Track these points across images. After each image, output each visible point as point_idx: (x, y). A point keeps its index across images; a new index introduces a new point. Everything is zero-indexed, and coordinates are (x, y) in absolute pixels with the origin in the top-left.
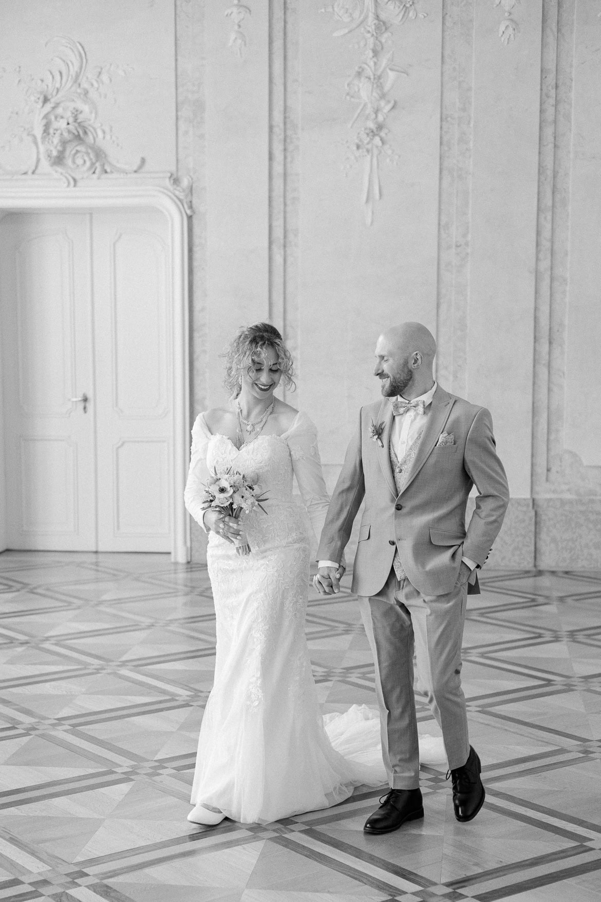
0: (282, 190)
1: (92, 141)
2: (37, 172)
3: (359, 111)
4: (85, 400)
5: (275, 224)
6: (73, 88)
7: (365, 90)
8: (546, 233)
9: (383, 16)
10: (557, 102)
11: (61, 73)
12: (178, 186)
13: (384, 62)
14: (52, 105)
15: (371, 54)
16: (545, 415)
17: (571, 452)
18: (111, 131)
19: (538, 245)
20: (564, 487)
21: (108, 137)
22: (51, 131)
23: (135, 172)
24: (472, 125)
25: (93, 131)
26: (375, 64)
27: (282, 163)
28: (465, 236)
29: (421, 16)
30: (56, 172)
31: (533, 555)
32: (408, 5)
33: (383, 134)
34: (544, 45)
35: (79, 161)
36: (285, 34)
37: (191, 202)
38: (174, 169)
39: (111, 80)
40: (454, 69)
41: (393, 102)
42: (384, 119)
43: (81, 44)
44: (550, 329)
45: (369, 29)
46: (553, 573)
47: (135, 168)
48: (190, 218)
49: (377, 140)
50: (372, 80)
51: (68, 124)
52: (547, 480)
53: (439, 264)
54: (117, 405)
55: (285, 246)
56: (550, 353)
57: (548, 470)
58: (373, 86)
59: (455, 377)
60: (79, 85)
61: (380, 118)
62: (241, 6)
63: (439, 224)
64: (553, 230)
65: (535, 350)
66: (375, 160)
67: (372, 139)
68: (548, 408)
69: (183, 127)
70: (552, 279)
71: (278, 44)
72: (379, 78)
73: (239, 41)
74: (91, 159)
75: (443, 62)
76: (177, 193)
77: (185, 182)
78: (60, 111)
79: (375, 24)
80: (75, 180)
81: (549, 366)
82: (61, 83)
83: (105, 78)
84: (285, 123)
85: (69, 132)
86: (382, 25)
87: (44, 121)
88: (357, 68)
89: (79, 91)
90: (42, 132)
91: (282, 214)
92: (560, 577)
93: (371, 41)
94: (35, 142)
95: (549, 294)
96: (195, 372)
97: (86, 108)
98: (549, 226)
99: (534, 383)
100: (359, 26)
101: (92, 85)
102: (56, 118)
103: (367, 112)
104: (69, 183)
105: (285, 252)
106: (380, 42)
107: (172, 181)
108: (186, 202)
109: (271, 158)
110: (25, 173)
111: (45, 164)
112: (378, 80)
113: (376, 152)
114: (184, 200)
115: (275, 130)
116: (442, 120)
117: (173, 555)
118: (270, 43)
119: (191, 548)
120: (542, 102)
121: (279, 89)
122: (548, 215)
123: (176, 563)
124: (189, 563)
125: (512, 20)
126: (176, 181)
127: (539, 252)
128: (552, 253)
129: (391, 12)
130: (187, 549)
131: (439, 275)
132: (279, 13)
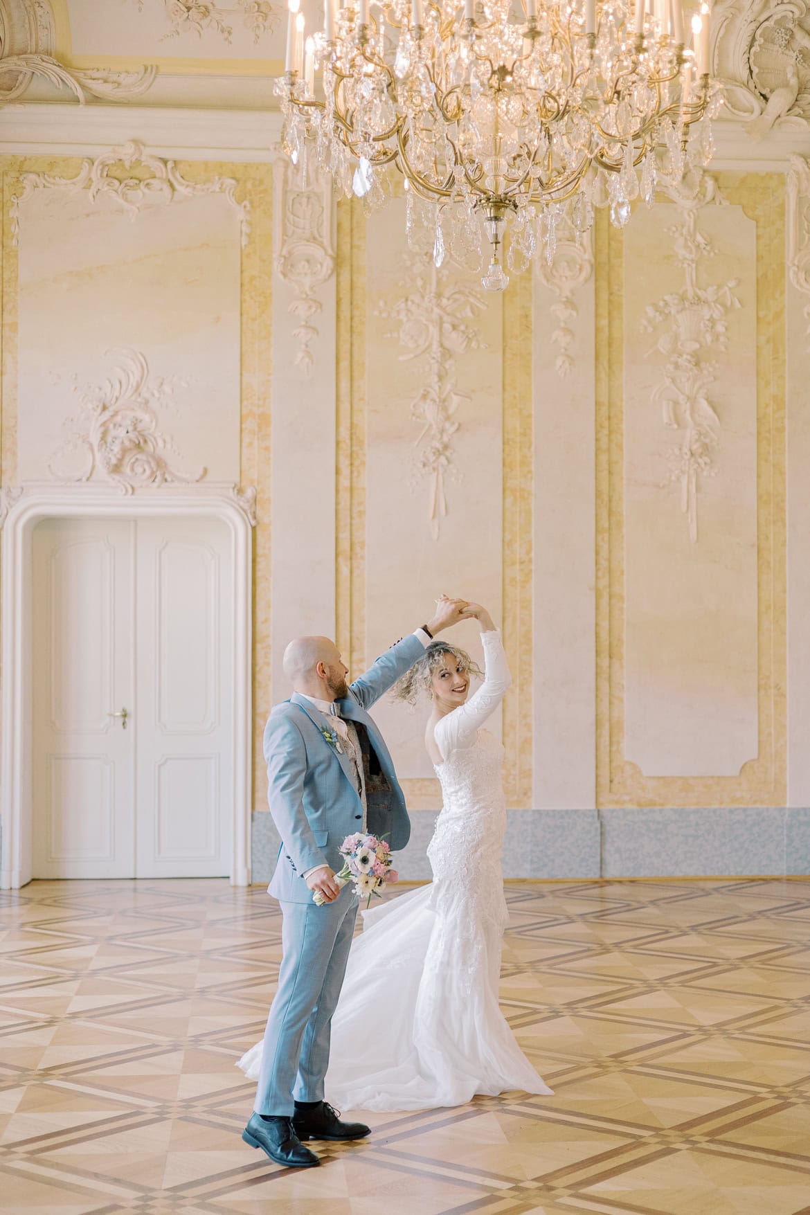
0: (348, 504)
1: (152, 450)
2: (91, 479)
3: (423, 432)
4: (125, 716)
5: (341, 536)
6: (133, 398)
7: (430, 412)
8: (604, 553)
9: (447, 344)
10: (610, 432)
11: (120, 383)
12: (242, 496)
13: (449, 387)
14: (112, 413)
15: (436, 379)
16: (607, 727)
17: (631, 764)
18: (172, 440)
19: (597, 563)
20: (626, 798)
21: (169, 446)
22: (109, 439)
23: (197, 481)
24: (533, 449)
25: (153, 440)
26: (440, 387)
27: (349, 477)
28: (528, 553)
29: (482, 346)
30: (114, 479)
31: (599, 865)
32: (470, 336)
33: (448, 454)
34: (597, 380)
35: (139, 470)
36: (351, 355)
37: (254, 513)
38: (238, 479)
39: (173, 391)
40: (515, 397)
41: (457, 425)
42: (449, 440)
43: (142, 355)
44: (610, 643)
45: (435, 356)
46: (620, 882)
47: (197, 477)
48: (254, 528)
50: (438, 403)
51: (127, 432)
52: (610, 791)
53: (504, 580)
54: (161, 720)
55: (351, 559)
56: (610, 667)
57: (611, 781)
58: (438, 408)
59: (522, 690)
60: (140, 394)
61: (445, 439)
62: (310, 327)
63: (503, 541)
64: (610, 551)
65: (597, 664)
66: (440, 476)
67: (438, 458)
68: (610, 720)
69: (246, 440)
70: (610, 598)
71: (344, 364)
72: (444, 401)
73: (307, 360)
74: (151, 467)
75: (504, 390)
76: (242, 504)
77: (249, 493)
78: (118, 419)
79: (440, 351)
80: (133, 488)
81: (610, 679)
82: (120, 393)
83: (167, 388)
84: (351, 439)
85: (130, 440)
86: (447, 353)
87: (102, 429)
88: (422, 391)
89: (139, 400)
90: (99, 439)
91: (348, 527)
93: (435, 367)
94: (92, 449)
95: (608, 611)
96: (257, 685)
97: (146, 418)
98: (606, 546)
99: (597, 696)
100: (424, 352)
101: (153, 395)
102: (115, 425)
103: (433, 432)
104: (127, 491)
105: (351, 564)
106: (444, 367)
107: (236, 492)
108: (251, 513)
109: (337, 472)
110: (79, 480)
111: (102, 472)
112: (443, 403)
113: (441, 470)
114: (249, 512)
115: (341, 445)
116: (504, 443)
117: (232, 878)
118: (337, 363)
119: (252, 869)
120: (597, 432)
121: (345, 406)
122: (606, 536)
123: (235, 887)
124: (249, 885)
125: (568, 356)
126: (240, 491)
127: (597, 570)
128: (610, 572)
129: (455, 341)
130: (248, 870)
131: (504, 590)
132: (345, 335)
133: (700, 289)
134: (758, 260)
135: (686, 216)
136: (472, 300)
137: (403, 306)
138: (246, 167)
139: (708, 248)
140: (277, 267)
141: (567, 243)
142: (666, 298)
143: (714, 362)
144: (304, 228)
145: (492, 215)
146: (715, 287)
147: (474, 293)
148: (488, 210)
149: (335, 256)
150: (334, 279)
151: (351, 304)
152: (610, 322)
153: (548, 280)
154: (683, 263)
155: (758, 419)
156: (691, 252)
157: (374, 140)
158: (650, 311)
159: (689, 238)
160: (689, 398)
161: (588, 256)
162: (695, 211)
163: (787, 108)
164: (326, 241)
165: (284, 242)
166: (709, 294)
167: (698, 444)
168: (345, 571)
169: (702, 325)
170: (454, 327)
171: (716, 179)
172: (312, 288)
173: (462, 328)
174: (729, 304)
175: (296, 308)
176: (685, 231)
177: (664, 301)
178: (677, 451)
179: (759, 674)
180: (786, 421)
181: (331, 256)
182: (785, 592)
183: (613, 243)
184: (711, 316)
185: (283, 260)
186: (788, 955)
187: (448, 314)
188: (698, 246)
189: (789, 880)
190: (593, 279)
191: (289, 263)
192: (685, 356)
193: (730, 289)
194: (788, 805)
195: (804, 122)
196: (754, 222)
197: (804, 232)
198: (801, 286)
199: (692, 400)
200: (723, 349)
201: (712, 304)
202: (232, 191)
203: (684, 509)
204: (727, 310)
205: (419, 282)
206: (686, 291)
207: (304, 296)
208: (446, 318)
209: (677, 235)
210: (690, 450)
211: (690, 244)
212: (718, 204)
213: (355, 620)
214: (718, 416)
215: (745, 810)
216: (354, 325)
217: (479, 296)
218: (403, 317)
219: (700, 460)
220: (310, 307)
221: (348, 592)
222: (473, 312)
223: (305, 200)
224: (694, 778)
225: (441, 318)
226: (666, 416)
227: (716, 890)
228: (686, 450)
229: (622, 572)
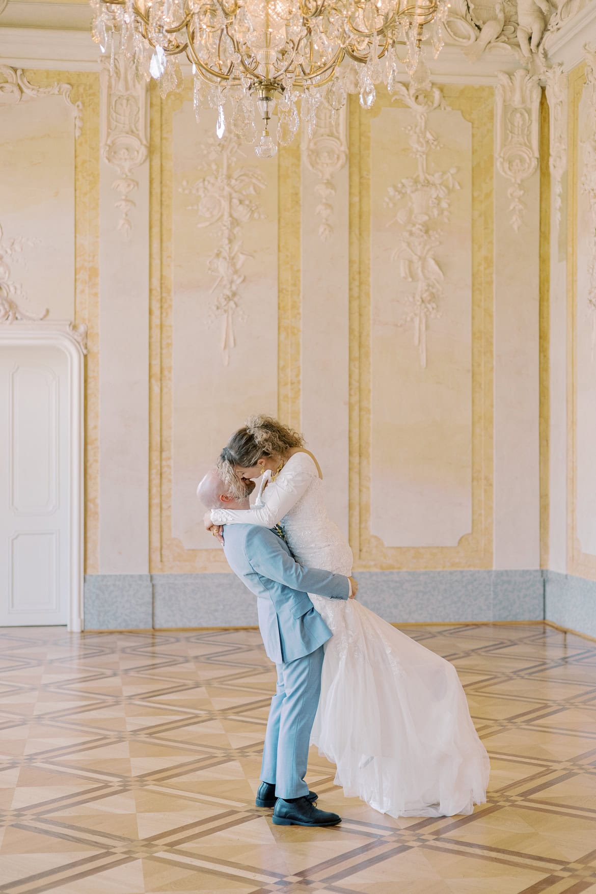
0: (159, 338)
1: (6, 295)
3: (217, 282)
5: (154, 362)
7: (222, 267)
8: (356, 376)
9: (235, 215)
10: (361, 284)
12: (76, 331)
13: (236, 248)
15: (227, 241)
16: (357, 509)
17: (376, 537)
18: (21, 287)
19: (350, 384)
20: (372, 563)
21: (19, 292)
23: (41, 319)
24: (301, 296)
25: (7, 287)
26: (230, 248)
27: (159, 317)
28: (298, 376)
29: (262, 216)
32: (253, 209)
33: (236, 299)
34: (350, 244)
36: (161, 223)
37: (86, 344)
38: (73, 319)
39: (22, 249)
40: (287, 256)
41: (242, 278)
42: (237, 289)
44: (360, 445)
45: (226, 224)
47: (41, 316)
48: (85, 356)
49: (232, 304)
50: (228, 260)
52: (360, 558)
53: (278, 396)
54: (13, 504)
55: (161, 380)
56: (360, 463)
57: (360, 551)
58: (228, 264)
61: (234, 288)
62: (129, 201)
63: (278, 367)
64: (360, 375)
65: (350, 461)
66: (230, 318)
67: (228, 303)
68: (360, 504)
69: (80, 287)
70: (360, 409)
71: (156, 230)
72: (233, 258)
73: (126, 226)
74: (5, 309)
75: (279, 250)
76: (76, 337)
77: (82, 329)
79: (230, 220)
81: (360, 473)
83: (17, 247)
84: (161, 288)
86: (235, 222)
88: (216, 251)
91: (159, 355)
93: (226, 232)
95: (358, 421)
96: (88, 477)
97: (1, 270)
98: (357, 371)
99: (350, 486)
100: (217, 220)
101: (6, 252)
103: (224, 283)
105: (161, 384)
106: (233, 233)
107: (71, 327)
108: (83, 344)
109: (150, 312)
112: (232, 260)
113: (231, 312)
114: (81, 344)
115: (154, 292)
116: (279, 291)
117: (69, 626)
118: (151, 228)
119: (84, 619)
120: (350, 283)
121: (156, 262)
122: (357, 363)
123: (71, 633)
124: (82, 632)
125: (328, 225)
126: (75, 328)
127: (350, 389)
128: (360, 391)
129: (241, 212)
130: (81, 620)
131: (279, 405)
132: (156, 207)
133: (429, 174)
134: (473, 153)
135: (418, 117)
136: (254, 181)
137: (201, 185)
138: (79, 75)
139: (435, 143)
140: (103, 152)
141: (328, 138)
142: (403, 181)
143: (439, 230)
144: (124, 124)
145: (264, 96)
146: (441, 173)
147: (256, 176)
148: (260, 91)
149: (148, 145)
150: (147, 164)
151: (161, 183)
152: (360, 200)
153: (313, 166)
154: (416, 155)
155: (473, 275)
156: (422, 146)
157: (168, 31)
158: (391, 191)
159: (420, 135)
160: (420, 258)
161: (344, 148)
162: (425, 114)
163: (496, 37)
164: (142, 134)
165: (108, 134)
166: (436, 178)
167: (427, 293)
168: (156, 389)
169: (430, 202)
170: (241, 202)
171: (442, 90)
172: (130, 171)
173: (247, 202)
174: (451, 186)
175: (119, 185)
176: (418, 130)
177: (402, 183)
178: (411, 299)
179: (473, 469)
180: (494, 276)
181: (146, 146)
182: (492, 406)
183: (363, 139)
184: (438, 195)
185: (108, 148)
186: (495, 684)
187: (236, 192)
188: (427, 142)
189: (495, 625)
190: (347, 166)
191: (112, 150)
192: (418, 226)
193: (452, 175)
194: (494, 568)
195: (509, 47)
196: (470, 124)
197: (508, 132)
198: (506, 173)
199: (423, 259)
200: (446, 220)
201: (438, 186)
202: (68, 94)
203: (416, 342)
204: (450, 191)
205: (214, 167)
206: (418, 176)
207: (125, 176)
208: (234, 195)
209: (411, 133)
210: (422, 298)
211: (421, 140)
212: (443, 109)
213: (164, 427)
214: (443, 272)
215: (462, 572)
216: (163, 199)
217: (260, 178)
218: (201, 193)
219: (429, 306)
220: (129, 185)
221: (159, 406)
222: (255, 191)
223: (124, 102)
224: (423, 548)
225: (230, 194)
226: (403, 271)
227: (440, 633)
228: (418, 298)
229: (369, 391)
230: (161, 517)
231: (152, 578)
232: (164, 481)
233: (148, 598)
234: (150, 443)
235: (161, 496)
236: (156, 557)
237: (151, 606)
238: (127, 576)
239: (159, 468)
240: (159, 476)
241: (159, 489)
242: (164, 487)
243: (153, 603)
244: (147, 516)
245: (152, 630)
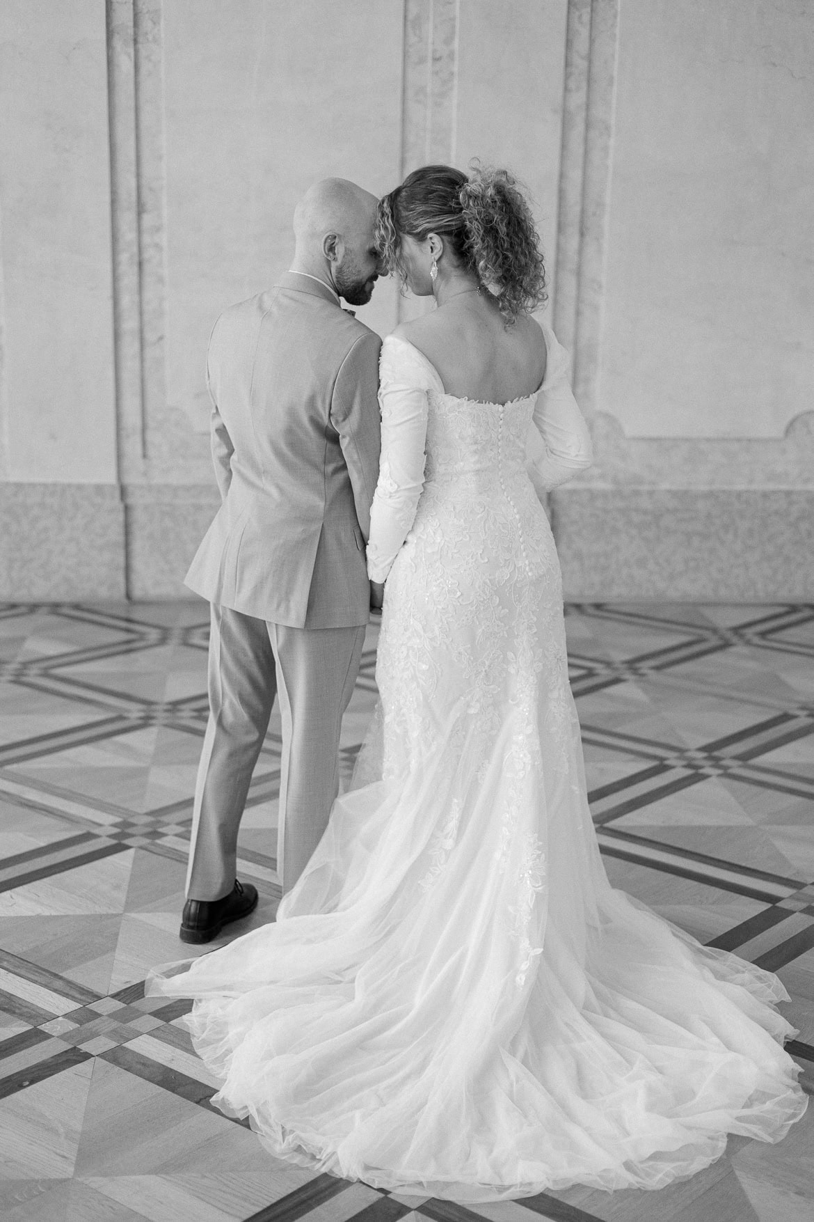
8: (581, 45)
19: (568, 64)
20: (595, 471)
28: (448, 41)
44: (583, 210)
46: (578, 607)
53: (404, 89)
55: (136, 41)
56: (581, 251)
63: (405, 17)
64: (592, 41)
65: (558, 245)
68: (576, 343)
70: (588, 126)
81: (579, 272)
92: (590, 615)
95: (582, 149)
98: (584, 32)
105: (136, 51)
122: (585, 13)
127: (567, 76)
128: (589, 81)
131: (404, 111)
168: (125, 63)
213: (146, 154)
221: (132, 103)
224: (708, 440)
227: (736, 632)
229: (611, 82)
230: (142, 360)
231: (123, 491)
232: (149, 280)
233: (116, 534)
234: (114, 193)
235: (141, 314)
236: (133, 447)
237: (122, 552)
238: (69, 486)
239: (135, 249)
240: (136, 269)
241: (136, 298)
242: (148, 294)
243: (127, 545)
244: (111, 358)
245: (125, 601)
